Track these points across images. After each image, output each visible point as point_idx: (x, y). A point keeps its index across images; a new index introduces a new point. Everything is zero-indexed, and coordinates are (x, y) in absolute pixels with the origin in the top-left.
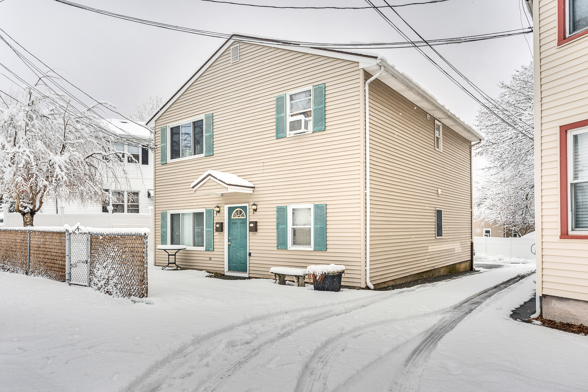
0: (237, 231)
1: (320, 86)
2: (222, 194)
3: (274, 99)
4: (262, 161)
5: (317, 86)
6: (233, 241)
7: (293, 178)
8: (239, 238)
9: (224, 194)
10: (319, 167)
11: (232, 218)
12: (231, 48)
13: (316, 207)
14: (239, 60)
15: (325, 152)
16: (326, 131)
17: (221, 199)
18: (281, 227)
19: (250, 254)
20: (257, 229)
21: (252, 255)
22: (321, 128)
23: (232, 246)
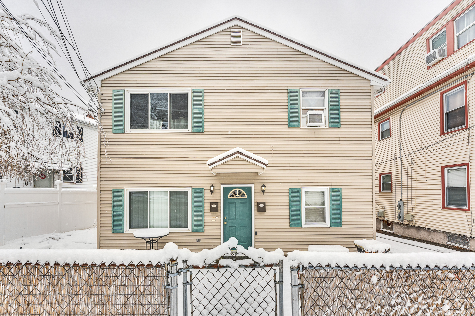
0: (236, 211)
1: (335, 90)
2: (217, 173)
3: (286, 91)
4: (271, 146)
5: (333, 90)
6: (230, 221)
7: (307, 164)
8: (239, 217)
9: (219, 173)
10: (334, 157)
11: (229, 197)
12: (232, 30)
13: (332, 190)
14: (241, 45)
15: (340, 146)
16: (340, 129)
17: (216, 178)
18: (294, 207)
19: (256, 233)
20: (265, 209)
21: (258, 234)
22: (337, 125)
23: (228, 226)
